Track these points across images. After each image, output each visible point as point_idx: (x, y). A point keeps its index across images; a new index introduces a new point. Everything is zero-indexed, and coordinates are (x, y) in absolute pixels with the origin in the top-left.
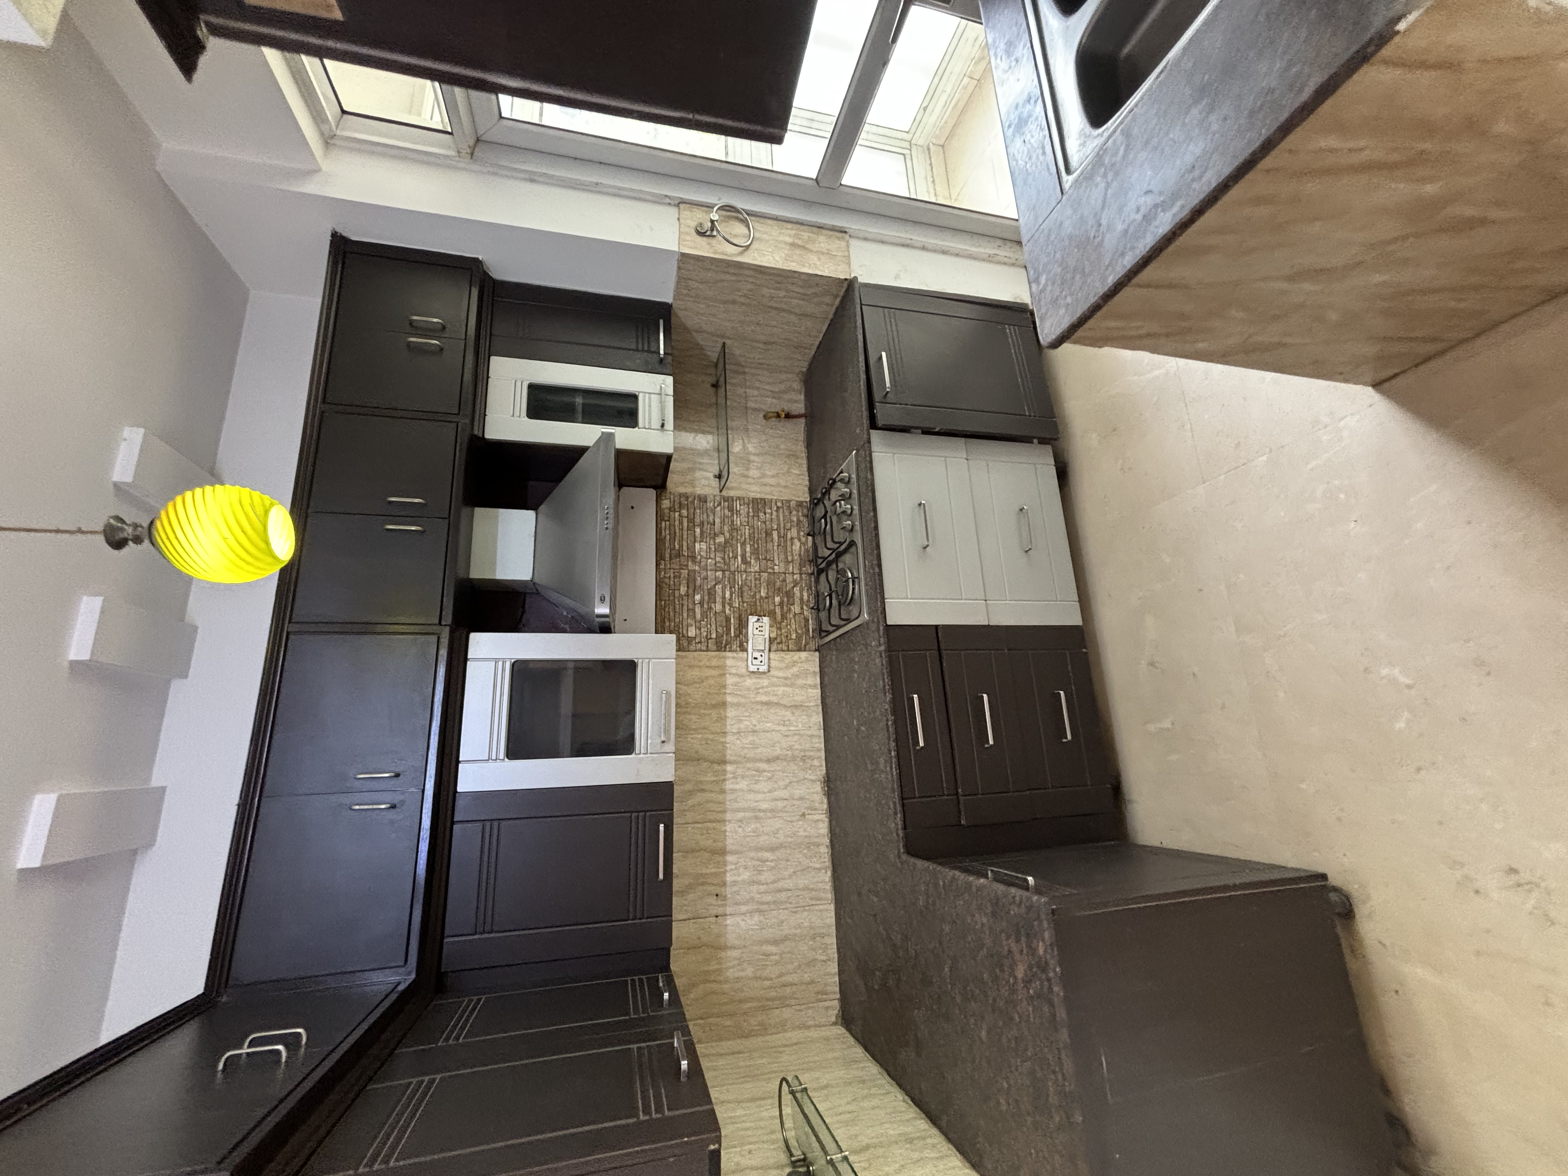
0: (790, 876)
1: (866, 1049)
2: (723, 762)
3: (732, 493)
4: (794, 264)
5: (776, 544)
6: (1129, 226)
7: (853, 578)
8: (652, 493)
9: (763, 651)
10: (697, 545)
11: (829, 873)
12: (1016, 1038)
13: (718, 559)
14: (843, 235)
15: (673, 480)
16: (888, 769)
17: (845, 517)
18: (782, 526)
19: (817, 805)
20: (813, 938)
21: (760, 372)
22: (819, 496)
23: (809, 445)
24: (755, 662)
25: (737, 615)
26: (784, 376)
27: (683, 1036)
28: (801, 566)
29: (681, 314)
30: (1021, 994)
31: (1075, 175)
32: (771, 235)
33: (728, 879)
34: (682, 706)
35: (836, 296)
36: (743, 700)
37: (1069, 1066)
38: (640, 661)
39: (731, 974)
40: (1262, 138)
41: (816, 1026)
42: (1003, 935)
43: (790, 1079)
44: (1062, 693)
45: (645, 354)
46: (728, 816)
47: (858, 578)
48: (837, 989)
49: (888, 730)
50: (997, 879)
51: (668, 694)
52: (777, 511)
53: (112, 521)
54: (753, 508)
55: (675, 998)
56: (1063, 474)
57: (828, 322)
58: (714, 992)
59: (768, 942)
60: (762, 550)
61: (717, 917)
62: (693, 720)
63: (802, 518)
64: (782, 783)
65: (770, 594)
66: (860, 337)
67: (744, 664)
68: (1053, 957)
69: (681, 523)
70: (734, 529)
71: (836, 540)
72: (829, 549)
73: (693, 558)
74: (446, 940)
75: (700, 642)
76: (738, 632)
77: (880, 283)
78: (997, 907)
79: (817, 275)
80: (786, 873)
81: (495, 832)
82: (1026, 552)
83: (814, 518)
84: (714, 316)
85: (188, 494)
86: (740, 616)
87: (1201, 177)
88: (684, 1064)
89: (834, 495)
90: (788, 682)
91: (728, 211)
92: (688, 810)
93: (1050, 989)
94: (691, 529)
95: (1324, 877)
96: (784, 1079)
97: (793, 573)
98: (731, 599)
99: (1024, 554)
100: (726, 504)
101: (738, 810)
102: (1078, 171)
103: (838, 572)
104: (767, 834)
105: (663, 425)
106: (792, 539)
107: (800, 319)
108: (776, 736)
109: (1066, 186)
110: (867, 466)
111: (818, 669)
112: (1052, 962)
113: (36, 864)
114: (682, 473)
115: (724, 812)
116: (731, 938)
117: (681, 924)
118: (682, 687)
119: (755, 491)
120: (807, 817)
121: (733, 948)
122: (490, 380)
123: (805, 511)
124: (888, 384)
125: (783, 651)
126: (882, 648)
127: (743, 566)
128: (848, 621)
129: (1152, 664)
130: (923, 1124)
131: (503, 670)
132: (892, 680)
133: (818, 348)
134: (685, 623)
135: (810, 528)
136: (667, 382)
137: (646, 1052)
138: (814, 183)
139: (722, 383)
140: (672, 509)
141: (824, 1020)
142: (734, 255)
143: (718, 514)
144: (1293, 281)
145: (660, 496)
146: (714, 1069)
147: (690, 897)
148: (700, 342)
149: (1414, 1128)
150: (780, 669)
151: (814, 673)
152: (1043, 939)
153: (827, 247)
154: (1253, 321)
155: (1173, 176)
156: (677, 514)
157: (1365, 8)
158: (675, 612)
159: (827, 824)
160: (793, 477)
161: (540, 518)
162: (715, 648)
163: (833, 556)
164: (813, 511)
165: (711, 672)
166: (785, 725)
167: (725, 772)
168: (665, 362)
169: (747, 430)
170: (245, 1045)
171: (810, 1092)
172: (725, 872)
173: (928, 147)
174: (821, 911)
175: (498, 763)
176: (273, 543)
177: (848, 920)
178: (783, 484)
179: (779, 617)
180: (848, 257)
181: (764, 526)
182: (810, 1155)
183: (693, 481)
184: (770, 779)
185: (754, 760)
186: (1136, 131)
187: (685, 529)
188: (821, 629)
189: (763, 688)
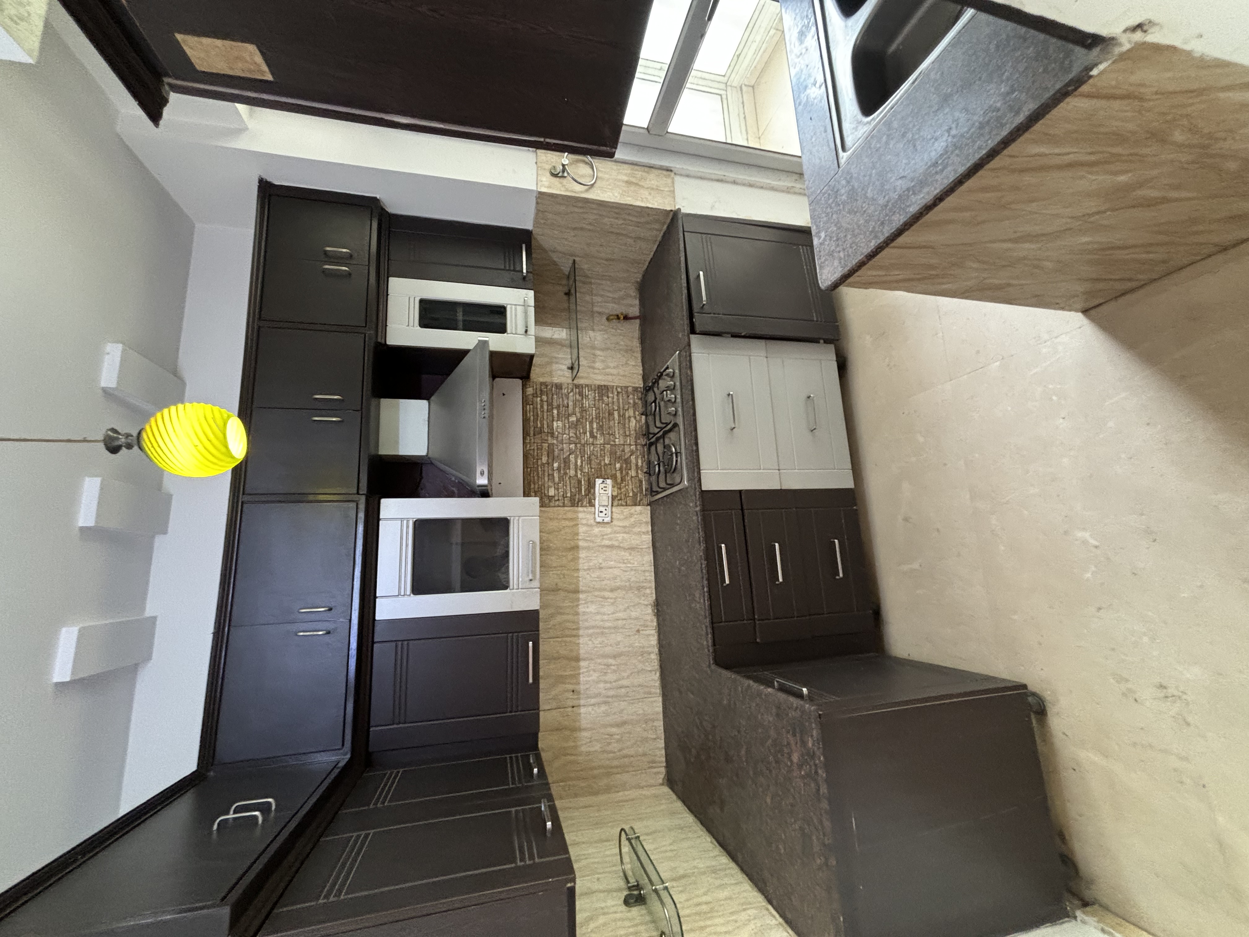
0: (628, 677)
1: (685, 803)
2: (577, 591)
3: (581, 382)
4: (629, 199)
5: (617, 422)
6: (888, 202)
7: (676, 453)
8: (519, 382)
9: (607, 506)
10: (555, 424)
11: (658, 674)
12: (792, 805)
13: (571, 435)
14: (669, 173)
15: (536, 374)
16: (702, 601)
17: (670, 404)
18: (621, 406)
19: (648, 623)
20: (646, 722)
21: (604, 282)
22: (650, 385)
23: (642, 341)
24: (601, 514)
25: (586, 479)
26: (622, 285)
27: (548, 801)
28: (637, 438)
29: (539, 238)
30: (796, 774)
31: (849, 153)
32: (611, 175)
33: (581, 679)
34: (545, 550)
35: (664, 224)
36: (591, 544)
37: (827, 824)
38: (512, 518)
39: (584, 749)
40: (988, 148)
41: (647, 786)
42: (784, 731)
43: (626, 829)
44: (836, 541)
45: (511, 273)
46: (581, 632)
47: (680, 453)
48: (664, 759)
49: (702, 570)
50: (782, 689)
51: (534, 543)
52: (617, 395)
53: (110, 432)
54: (599, 393)
55: (541, 770)
56: (843, 367)
57: (657, 243)
58: (571, 762)
59: (611, 726)
60: (606, 426)
61: (573, 707)
62: (553, 560)
63: (637, 401)
64: (621, 607)
65: (613, 462)
66: (683, 259)
67: (592, 517)
68: (819, 749)
69: (542, 407)
70: (583, 410)
71: (663, 421)
72: (657, 427)
73: (552, 434)
74: (371, 729)
75: (558, 500)
76: (587, 492)
77: (698, 213)
78: (780, 710)
79: (648, 208)
80: (625, 675)
81: (405, 647)
82: (812, 431)
83: (646, 402)
84: (566, 239)
86: (589, 479)
87: (942, 171)
88: (549, 824)
89: (662, 384)
90: (626, 530)
92: (550, 629)
93: (816, 772)
94: (550, 410)
95: (1024, 686)
96: (622, 830)
97: (630, 445)
98: (581, 466)
99: (810, 432)
100: (577, 390)
101: (589, 628)
102: (851, 151)
103: (664, 447)
104: (611, 645)
105: (526, 331)
106: (629, 417)
107: (635, 241)
108: (616, 572)
109: (842, 161)
110: (687, 365)
111: (649, 520)
112: (818, 753)
113: (68, 679)
114: (542, 367)
115: (578, 629)
116: (584, 723)
117: (547, 713)
118: (544, 534)
119: (599, 379)
120: (641, 632)
121: (585, 729)
122: (389, 297)
123: (640, 394)
124: (704, 298)
125: (622, 505)
126: (698, 509)
127: (591, 440)
128: (672, 485)
129: (906, 520)
130: (725, 860)
131: (408, 527)
132: (705, 533)
133: (650, 263)
134: (546, 486)
135: (644, 409)
136: (529, 295)
137: (521, 814)
138: (646, 132)
139: (573, 291)
140: (535, 395)
141: (652, 782)
142: (582, 192)
143: (571, 398)
144: (1017, 242)
145: (526, 384)
146: (572, 818)
147: (553, 693)
148: (555, 259)
149: (1082, 866)
150: (619, 519)
151: (647, 523)
152: (812, 736)
153: (656, 183)
154: (986, 270)
155: (921, 167)
156: (539, 399)
157: (1068, 54)
158: (538, 477)
159: (656, 637)
160: (630, 367)
161: (431, 406)
162: (570, 504)
163: (661, 433)
164: (646, 395)
165: (567, 523)
166: (624, 563)
167: (578, 599)
168: (527, 279)
169: (593, 330)
170: (232, 812)
171: (641, 838)
172: (579, 674)
173: (741, 87)
174: (652, 702)
175: (406, 598)
176: (231, 447)
177: (672, 709)
178: (622, 373)
179: (619, 480)
180: (673, 192)
181: (607, 407)
182: (641, 882)
183: (551, 372)
184: (613, 604)
185: (600, 590)
186: (895, 124)
187: (545, 410)
188: (651, 488)
189: (607, 535)
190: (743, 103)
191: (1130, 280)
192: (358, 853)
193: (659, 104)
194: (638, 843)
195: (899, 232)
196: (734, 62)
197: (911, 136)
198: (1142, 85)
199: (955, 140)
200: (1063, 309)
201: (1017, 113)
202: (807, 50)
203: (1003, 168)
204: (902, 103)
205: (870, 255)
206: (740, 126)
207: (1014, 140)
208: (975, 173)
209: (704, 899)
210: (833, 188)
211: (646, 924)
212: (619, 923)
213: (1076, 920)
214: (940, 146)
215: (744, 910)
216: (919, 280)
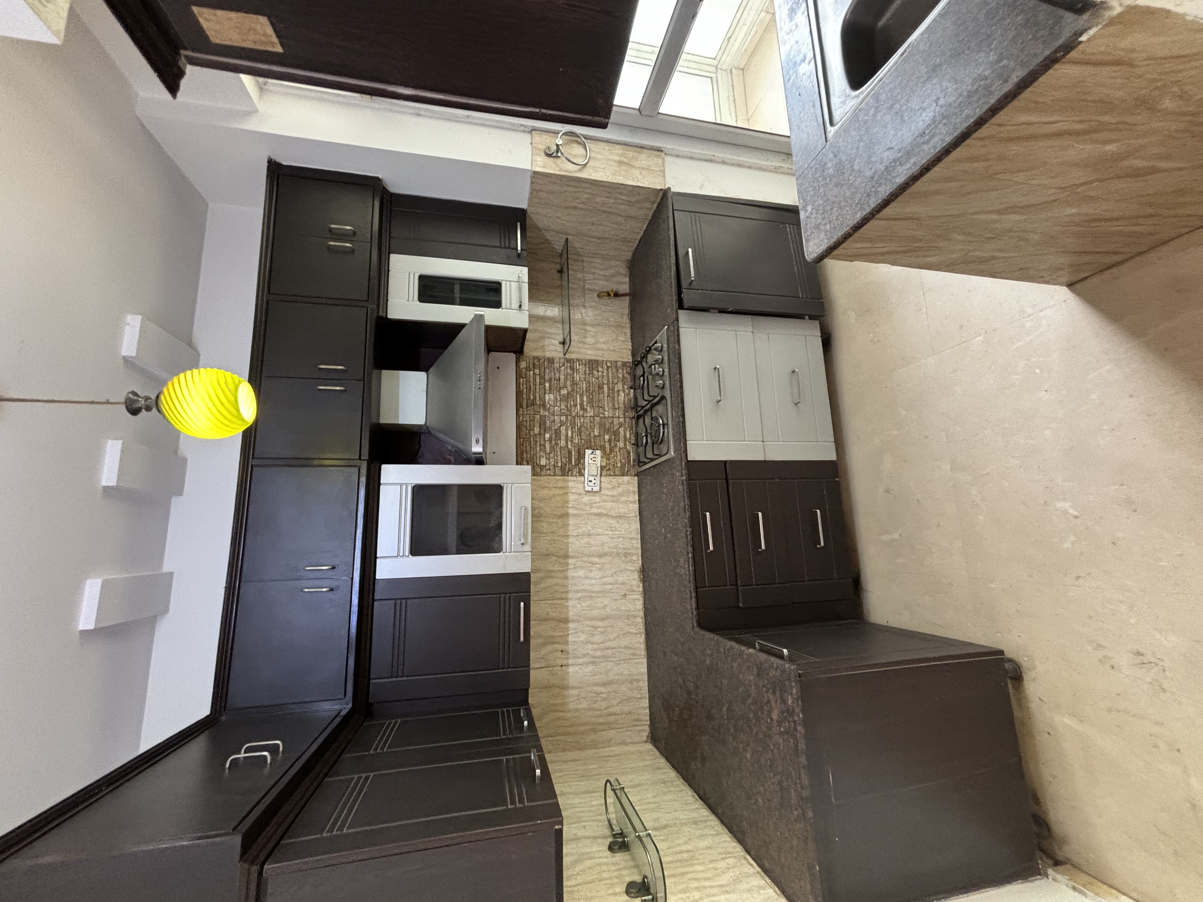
0: (614, 639)
1: (668, 759)
2: (566, 556)
3: (574, 356)
4: (621, 178)
5: (606, 395)
6: (875, 173)
7: (664, 425)
8: (513, 356)
9: (596, 476)
10: (547, 396)
11: (643, 636)
12: (770, 760)
13: (562, 407)
14: (660, 153)
15: (530, 348)
16: (686, 566)
17: (658, 378)
18: (611, 381)
19: (635, 588)
20: (631, 683)
21: (595, 260)
22: (639, 359)
23: (632, 319)
24: (590, 484)
25: (576, 449)
26: (613, 263)
27: (537, 752)
28: (625, 411)
29: (534, 217)
30: (775, 730)
31: (836, 127)
32: (603, 155)
33: (570, 640)
34: (537, 516)
35: (653, 203)
36: (581, 512)
37: (805, 780)
38: (505, 485)
39: (571, 706)
40: (977, 116)
41: (631, 743)
42: (764, 689)
43: (612, 780)
44: (818, 511)
45: (507, 250)
46: (570, 595)
47: (667, 424)
48: (648, 718)
49: (687, 538)
50: (763, 650)
51: (526, 509)
52: (607, 370)
53: (131, 396)
54: (589, 368)
55: (532, 723)
56: (827, 342)
57: (648, 222)
58: (559, 719)
59: (598, 685)
60: (595, 399)
61: (562, 666)
62: (544, 526)
63: (626, 375)
64: (609, 573)
65: (602, 433)
66: (672, 236)
67: (581, 486)
68: (798, 707)
69: (535, 380)
70: (574, 383)
71: (651, 394)
72: (645, 400)
73: (544, 406)
74: (371, 682)
75: (550, 469)
76: (577, 462)
77: (688, 192)
78: (761, 670)
79: (639, 186)
80: (612, 636)
81: (404, 606)
82: (796, 404)
83: (635, 375)
84: (559, 218)
85: (182, 375)
86: (579, 450)
87: (928, 142)
88: (538, 772)
89: (650, 358)
90: (615, 499)
91: (570, 136)
92: (541, 591)
93: (795, 728)
94: (542, 384)
95: (1002, 652)
96: (608, 781)
97: (619, 417)
98: (572, 437)
99: (794, 405)
100: (569, 364)
101: (577, 592)
102: (839, 125)
103: (652, 419)
104: (598, 609)
105: (520, 306)
106: (618, 391)
107: (625, 220)
108: (605, 539)
109: (830, 135)
110: (675, 338)
111: (636, 489)
112: (797, 710)
113: (91, 627)
114: (535, 341)
115: (567, 592)
116: (572, 681)
117: (537, 671)
118: (536, 502)
119: (590, 354)
120: (627, 596)
121: (574, 688)
122: (390, 271)
123: (629, 369)
124: (693, 275)
125: (610, 475)
126: (684, 478)
127: (581, 412)
128: (660, 456)
129: (887, 491)
130: (705, 812)
131: (406, 492)
132: (690, 501)
133: (640, 241)
134: (538, 455)
135: (632, 383)
136: (523, 272)
137: (512, 763)
138: (637, 112)
139: (565, 269)
140: (528, 369)
141: (638, 739)
142: (576, 172)
143: (562, 373)
144: (1003, 214)
145: (519, 359)
146: (560, 771)
147: (543, 652)
148: (548, 237)
149: (1055, 828)
150: (608, 489)
151: (634, 492)
152: (792, 694)
153: (648, 163)
154: (970, 242)
155: (909, 137)
156: (532, 372)
157: (1059, 20)
158: (531, 447)
159: (641, 602)
160: (620, 343)
161: (430, 378)
162: (560, 473)
163: (649, 406)
164: (635, 370)
165: (557, 491)
166: (612, 530)
167: (567, 564)
168: (521, 256)
169: (585, 306)
170: (243, 751)
171: (626, 790)
172: (568, 635)
173: (731, 70)
174: (637, 663)
175: (405, 559)
176: (242, 411)
177: (656, 670)
178: (612, 348)
179: (608, 451)
180: (663, 172)
181: (597, 381)
182: (625, 831)
183: (543, 346)
184: (600, 569)
185: (590, 555)
186: (883, 97)
187: (538, 384)
188: (639, 459)
189: (595, 503)
190: (733, 86)
191: (1116, 253)
192: (359, 793)
193: (650, 84)
194: (623, 794)
195: (886, 203)
196: (725, 44)
197: (899, 107)
198: (1133, 51)
199: (942, 110)
200: (1047, 282)
201: (1006, 81)
202: (797, 26)
203: (990, 137)
204: (891, 74)
205: (856, 227)
206: (729, 109)
207: (1002, 108)
208: (963, 141)
209: (684, 848)
210: (821, 162)
211: (629, 868)
212: (603, 867)
213: (1048, 878)
214: (926, 117)
215: (723, 859)
216: (904, 252)
